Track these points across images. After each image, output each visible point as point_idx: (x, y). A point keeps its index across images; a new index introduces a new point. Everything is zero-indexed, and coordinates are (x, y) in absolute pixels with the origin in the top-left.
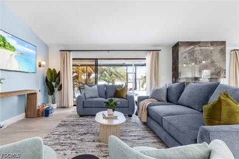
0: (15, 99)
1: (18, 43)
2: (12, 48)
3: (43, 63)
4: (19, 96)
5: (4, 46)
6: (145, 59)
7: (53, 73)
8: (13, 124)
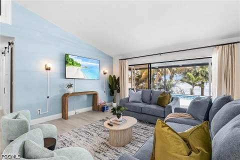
0: (85, 97)
1: (83, 60)
2: (79, 65)
3: (106, 71)
4: (88, 95)
5: (73, 64)
6: (211, 57)
7: (113, 79)
8: (83, 113)
